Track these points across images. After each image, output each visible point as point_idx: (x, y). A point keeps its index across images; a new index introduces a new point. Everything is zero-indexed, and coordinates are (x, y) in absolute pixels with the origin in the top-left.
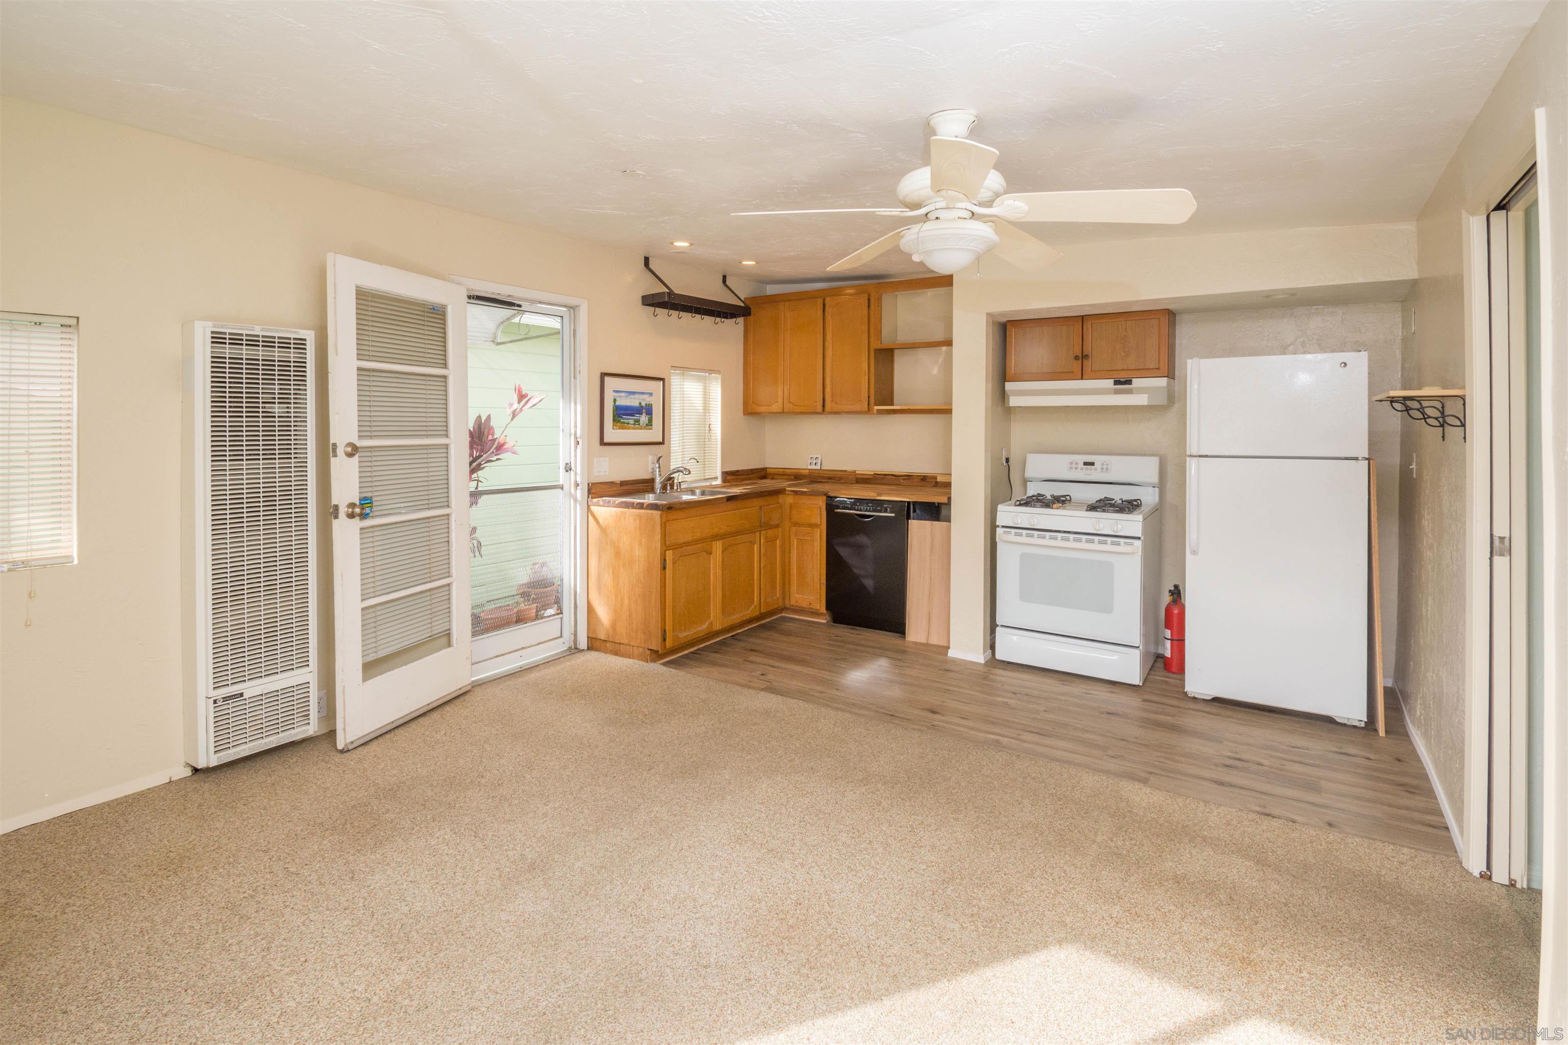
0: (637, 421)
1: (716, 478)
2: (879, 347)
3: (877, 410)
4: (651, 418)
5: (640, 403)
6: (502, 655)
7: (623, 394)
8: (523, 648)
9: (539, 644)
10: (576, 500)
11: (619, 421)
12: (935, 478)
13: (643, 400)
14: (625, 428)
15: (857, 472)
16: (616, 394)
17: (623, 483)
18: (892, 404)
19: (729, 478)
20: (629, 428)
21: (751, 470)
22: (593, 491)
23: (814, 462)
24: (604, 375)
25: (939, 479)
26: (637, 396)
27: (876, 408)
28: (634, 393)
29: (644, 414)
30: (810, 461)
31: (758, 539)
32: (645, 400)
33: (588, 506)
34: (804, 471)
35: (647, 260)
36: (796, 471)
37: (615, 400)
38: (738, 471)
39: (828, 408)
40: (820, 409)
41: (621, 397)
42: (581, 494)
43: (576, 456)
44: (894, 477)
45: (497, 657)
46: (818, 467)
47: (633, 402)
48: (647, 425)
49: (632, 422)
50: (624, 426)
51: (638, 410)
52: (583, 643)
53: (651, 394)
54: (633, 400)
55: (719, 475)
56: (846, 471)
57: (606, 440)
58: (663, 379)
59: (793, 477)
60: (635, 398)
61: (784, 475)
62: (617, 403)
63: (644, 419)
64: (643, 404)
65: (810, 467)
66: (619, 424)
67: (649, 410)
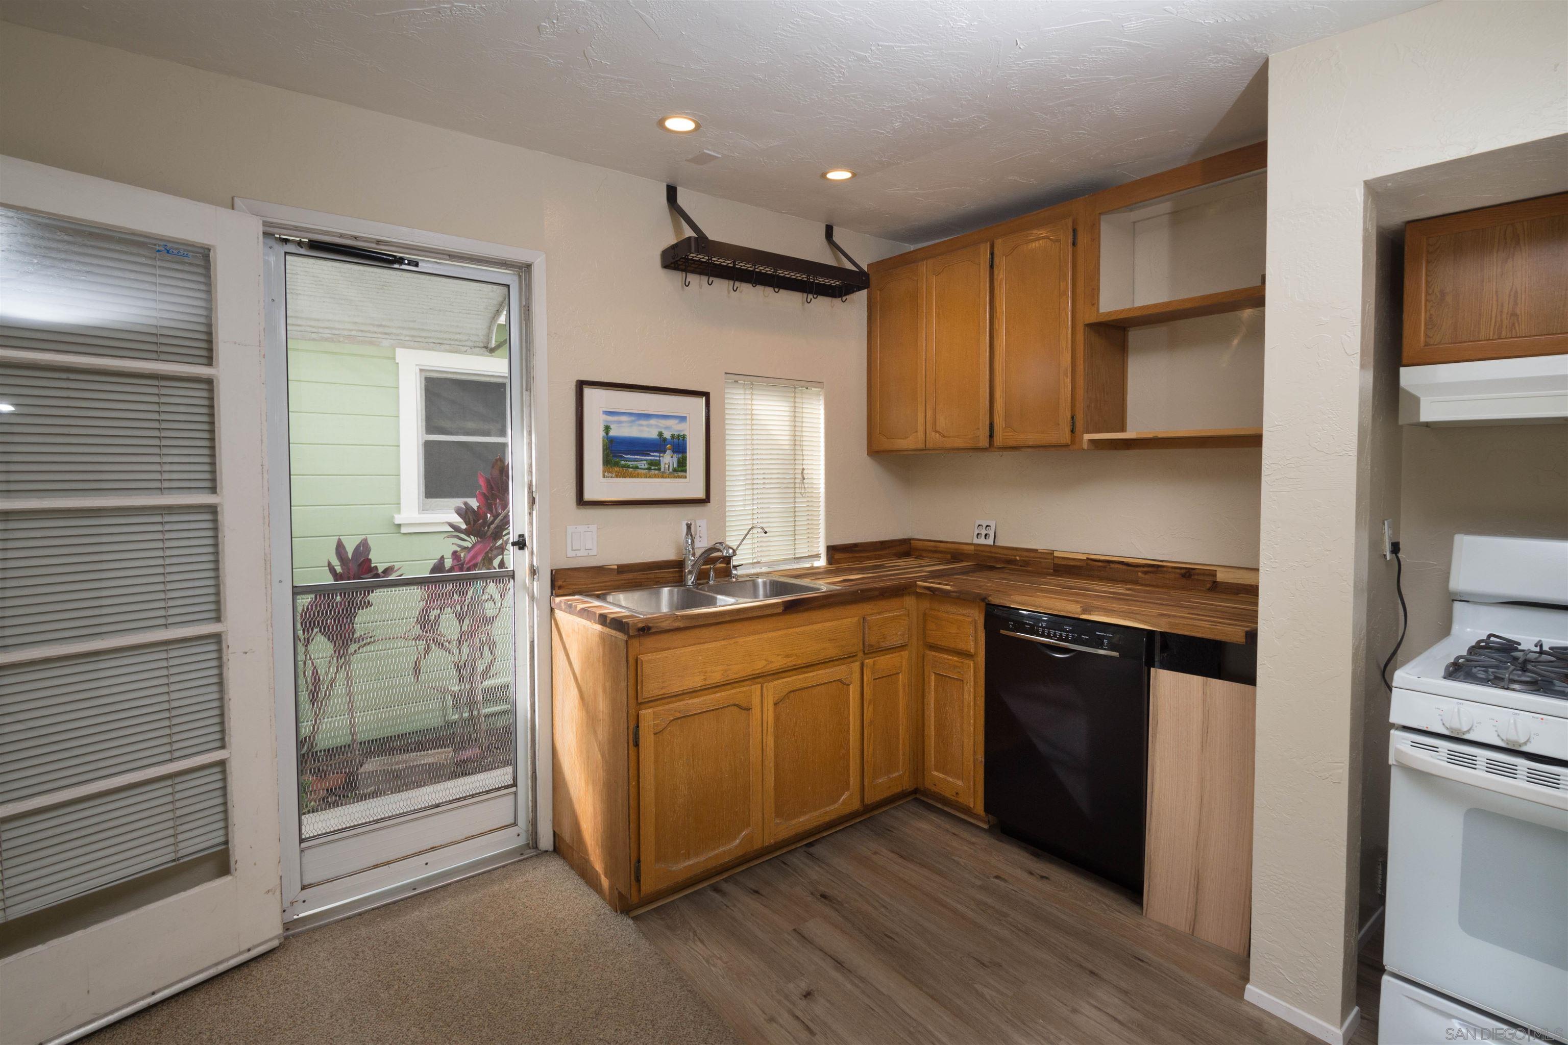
0: (655, 465)
1: (817, 556)
2: (1093, 319)
3: (1092, 441)
4: (684, 459)
5: (660, 434)
6: (388, 863)
7: (624, 418)
8: (433, 849)
9: (467, 839)
10: (532, 598)
11: (617, 464)
12: (1213, 574)
13: (667, 428)
14: (631, 476)
15: (1056, 554)
16: (610, 418)
17: (622, 569)
18: (1123, 429)
19: (838, 556)
20: (638, 476)
21: (882, 543)
22: (560, 583)
23: (984, 532)
24: (581, 385)
25: (1221, 576)
26: (653, 422)
27: (1087, 437)
28: (647, 416)
29: (669, 452)
30: (977, 532)
31: (856, 676)
32: (670, 429)
33: (552, 610)
34: (965, 547)
35: (672, 193)
36: (956, 546)
37: (607, 429)
38: (855, 545)
39: (998, 441)
40: (984, 442)
41: (620, 422)
42: (541, 586)
43: (531, 523)
44: (1124, 567)
45: (376, 866)
46: (990, 542)
47: (648, 431)
48: (675, 470)
49: (644, 465)
50: (626, 472)
51: (659, 445)
52: (546, 841)
53: (683, 419)
54: (645, 428)
55: (822, 551)
56: (1036, 551)
57: (588, 496)
58: (706, 395)
59: (949, 556)
60: (648, 426)
61: (936, 552)
62: (612, 433)
63: (668, 460)
64: (667, 435)
65: (976, 541)
66: (616, 469)
67: (679, 446)
